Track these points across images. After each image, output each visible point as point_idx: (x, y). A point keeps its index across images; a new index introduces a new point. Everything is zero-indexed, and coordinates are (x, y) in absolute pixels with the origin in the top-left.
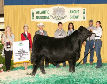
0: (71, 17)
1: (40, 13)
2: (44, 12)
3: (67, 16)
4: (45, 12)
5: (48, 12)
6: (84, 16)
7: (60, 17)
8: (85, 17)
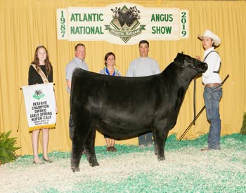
0: (155, 29)
1: (80, 20)
2: (89, 18)
3: (145, 28)
4: (93, 16)
5: (99, 17)
6: (184, 28)
7: (128, 29)
8: (187, 29)
